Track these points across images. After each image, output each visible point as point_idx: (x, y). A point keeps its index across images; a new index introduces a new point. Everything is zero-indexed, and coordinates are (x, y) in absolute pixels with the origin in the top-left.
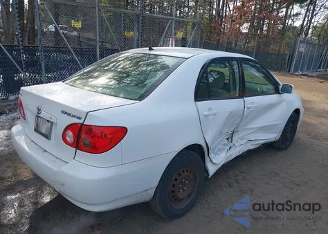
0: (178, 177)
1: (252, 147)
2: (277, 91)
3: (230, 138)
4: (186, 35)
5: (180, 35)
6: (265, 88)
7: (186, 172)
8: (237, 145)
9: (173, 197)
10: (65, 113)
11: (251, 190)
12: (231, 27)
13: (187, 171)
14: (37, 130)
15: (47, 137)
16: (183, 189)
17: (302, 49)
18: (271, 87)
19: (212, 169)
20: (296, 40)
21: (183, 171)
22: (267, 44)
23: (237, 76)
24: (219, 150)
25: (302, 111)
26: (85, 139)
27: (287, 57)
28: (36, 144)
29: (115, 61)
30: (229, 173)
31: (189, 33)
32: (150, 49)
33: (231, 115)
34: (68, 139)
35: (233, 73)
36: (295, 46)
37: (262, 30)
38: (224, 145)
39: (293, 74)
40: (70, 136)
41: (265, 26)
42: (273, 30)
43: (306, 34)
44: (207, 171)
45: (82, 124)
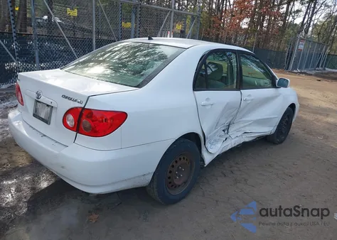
0: (175, 164)
1: (247, 140)
2: (274, 85)
3: (227, 130)
4: (185, 28)
5: (179, 27)
6: (262, 82)
7: (182, 159)
8: (233, 137)
9: (170, 183)
10: (66, 97)
11: (246, 180)
12: (230, 21)
13: (184, 158)
14: (36, 115)
15: (47, 121)
16: (179, 176)
17: (301, 47)
18: (268, 81)
19: (208, 159)
20: (296, 38)
21: (180, 159)
22: (266, 41)
23: (235, 70)
24: (215, 140)
25: (297, 106)
26: (86, 123)
27: (287, 54)
28: (34, 129)
29: (110, 51)
30: (224, 164)
31: (188, 26)
32: (150, 39)
33: (228, 107)
34: (68, 123)
35: (231, 67)
36: (294, 43)
37: (262, 26)
38: (220, 136)
39: (291, 72)
40: (71, 120)
41: (265, 22)
42: (273, 27)
43: (307, 32)
44: (203, 160)
45: (83, 108)
